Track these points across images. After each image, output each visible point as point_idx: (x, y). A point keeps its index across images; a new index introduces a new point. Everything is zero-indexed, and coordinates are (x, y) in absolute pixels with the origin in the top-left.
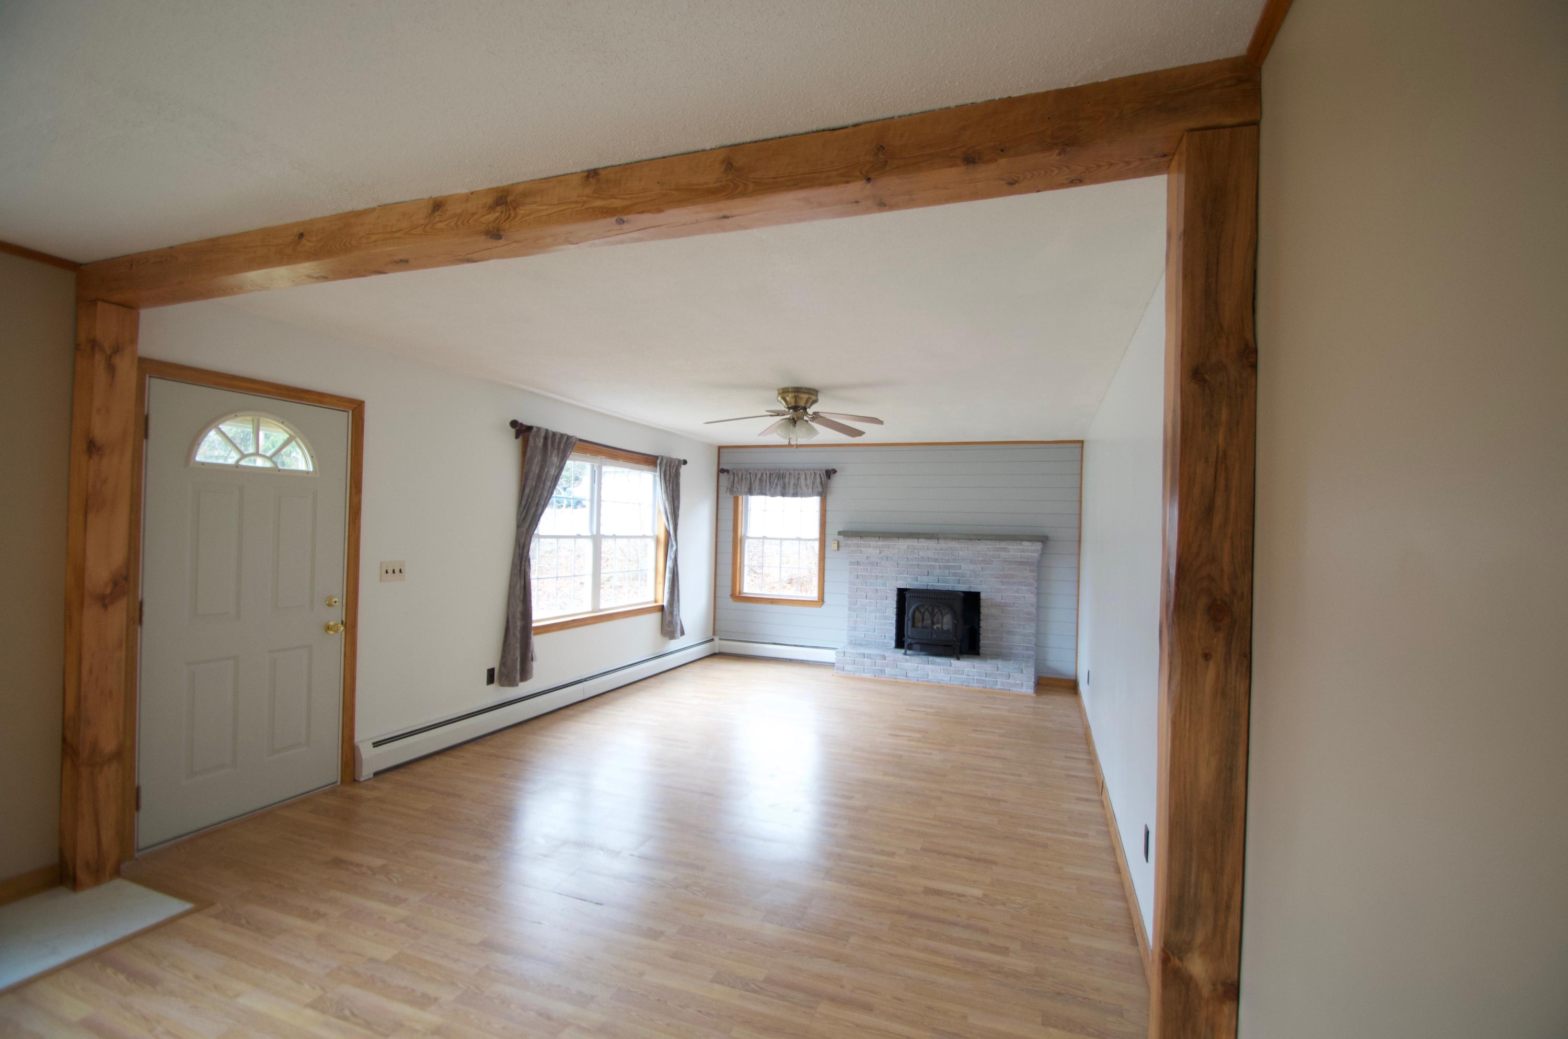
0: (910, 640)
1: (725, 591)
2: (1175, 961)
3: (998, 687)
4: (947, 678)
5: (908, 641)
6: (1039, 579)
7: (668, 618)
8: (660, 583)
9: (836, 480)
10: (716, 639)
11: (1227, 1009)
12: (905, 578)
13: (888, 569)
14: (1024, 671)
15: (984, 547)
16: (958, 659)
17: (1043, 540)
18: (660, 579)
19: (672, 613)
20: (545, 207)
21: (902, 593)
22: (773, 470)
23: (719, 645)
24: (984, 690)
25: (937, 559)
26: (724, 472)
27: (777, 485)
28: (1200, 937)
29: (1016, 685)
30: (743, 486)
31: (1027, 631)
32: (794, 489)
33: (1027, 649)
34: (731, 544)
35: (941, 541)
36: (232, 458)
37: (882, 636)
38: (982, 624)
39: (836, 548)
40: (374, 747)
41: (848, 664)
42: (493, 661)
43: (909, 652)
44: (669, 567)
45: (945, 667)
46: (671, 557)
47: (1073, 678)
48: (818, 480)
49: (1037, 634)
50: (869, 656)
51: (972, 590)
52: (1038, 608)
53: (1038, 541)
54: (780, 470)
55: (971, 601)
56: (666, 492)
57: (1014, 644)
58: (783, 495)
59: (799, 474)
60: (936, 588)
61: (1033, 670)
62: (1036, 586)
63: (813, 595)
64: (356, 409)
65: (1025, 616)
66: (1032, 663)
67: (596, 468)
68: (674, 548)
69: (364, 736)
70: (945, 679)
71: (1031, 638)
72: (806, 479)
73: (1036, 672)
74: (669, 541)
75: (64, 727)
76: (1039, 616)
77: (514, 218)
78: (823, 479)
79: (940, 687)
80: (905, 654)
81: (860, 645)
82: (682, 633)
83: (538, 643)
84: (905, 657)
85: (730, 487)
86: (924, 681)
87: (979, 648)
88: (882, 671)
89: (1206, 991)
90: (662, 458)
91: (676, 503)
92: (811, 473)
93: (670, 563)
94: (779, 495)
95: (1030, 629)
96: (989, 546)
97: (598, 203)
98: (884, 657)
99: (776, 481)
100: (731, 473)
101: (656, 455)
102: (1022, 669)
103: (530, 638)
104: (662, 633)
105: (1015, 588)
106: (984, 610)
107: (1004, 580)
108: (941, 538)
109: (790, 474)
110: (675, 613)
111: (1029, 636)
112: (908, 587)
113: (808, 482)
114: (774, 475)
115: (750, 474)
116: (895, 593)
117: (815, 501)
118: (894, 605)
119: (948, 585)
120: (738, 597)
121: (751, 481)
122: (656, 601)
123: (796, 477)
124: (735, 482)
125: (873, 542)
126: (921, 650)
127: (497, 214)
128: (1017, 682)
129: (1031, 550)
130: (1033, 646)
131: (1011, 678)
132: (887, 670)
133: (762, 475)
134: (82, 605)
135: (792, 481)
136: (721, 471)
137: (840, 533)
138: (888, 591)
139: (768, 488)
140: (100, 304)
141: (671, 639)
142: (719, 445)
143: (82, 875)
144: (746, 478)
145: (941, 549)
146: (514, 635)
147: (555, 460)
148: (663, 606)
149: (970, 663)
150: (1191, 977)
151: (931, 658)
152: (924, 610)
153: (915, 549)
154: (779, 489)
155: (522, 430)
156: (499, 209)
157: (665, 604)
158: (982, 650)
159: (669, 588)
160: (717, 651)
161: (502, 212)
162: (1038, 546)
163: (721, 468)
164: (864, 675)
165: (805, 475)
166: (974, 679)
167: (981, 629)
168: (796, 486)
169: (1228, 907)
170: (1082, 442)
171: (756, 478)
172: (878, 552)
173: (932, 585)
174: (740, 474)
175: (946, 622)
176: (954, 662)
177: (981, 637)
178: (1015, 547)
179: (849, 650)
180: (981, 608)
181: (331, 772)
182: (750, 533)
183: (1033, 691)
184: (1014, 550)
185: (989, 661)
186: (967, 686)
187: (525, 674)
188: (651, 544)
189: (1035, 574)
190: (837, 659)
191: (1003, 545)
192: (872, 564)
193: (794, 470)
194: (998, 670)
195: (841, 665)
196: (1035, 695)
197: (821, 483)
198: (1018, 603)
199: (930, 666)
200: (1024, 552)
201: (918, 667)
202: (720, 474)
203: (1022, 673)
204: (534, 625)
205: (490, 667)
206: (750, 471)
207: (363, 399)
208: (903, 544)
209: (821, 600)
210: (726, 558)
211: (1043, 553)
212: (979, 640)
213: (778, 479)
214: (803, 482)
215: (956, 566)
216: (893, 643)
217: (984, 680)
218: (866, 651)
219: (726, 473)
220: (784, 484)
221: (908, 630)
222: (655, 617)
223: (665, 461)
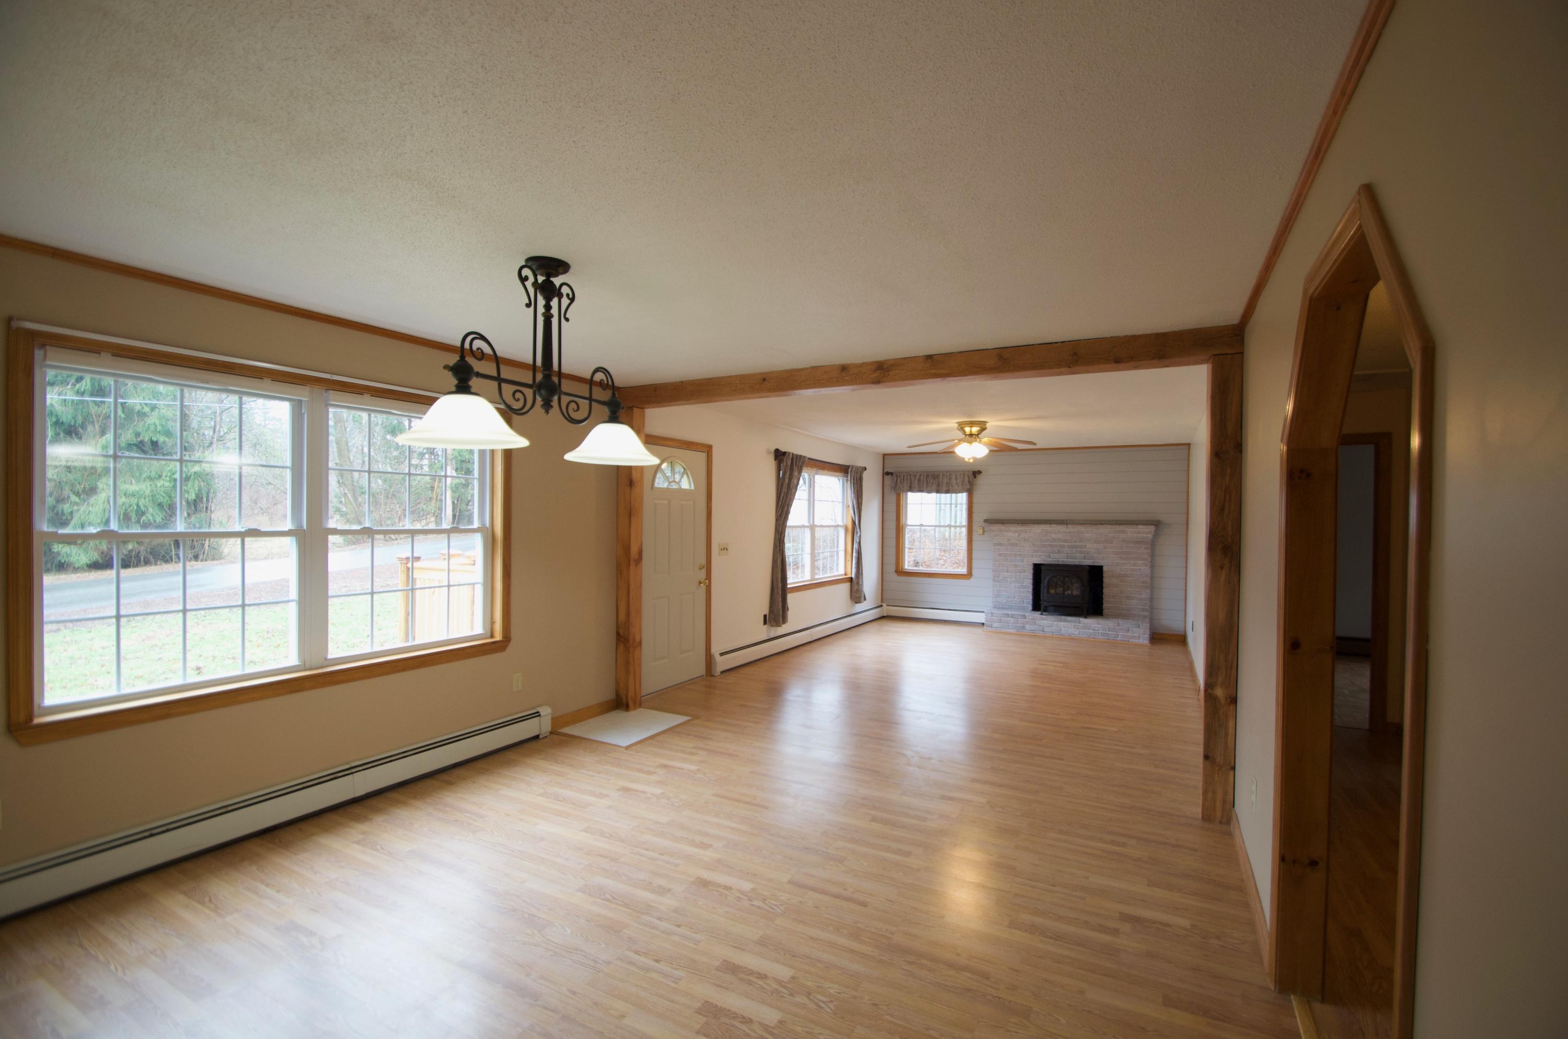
0: (1045, 603)
1: (891, 568)
2: (1210, 691)
3: (1119, 639)
4: (1077, 632)
5: (1043, 604)
6: (1153, 555)
7: (856, 587)
8: (849, 561)
9: (981, 479)
10: (884, 605)
11: (1232, 707)
12: (1040, 555)
13: (1026, 548)
14: (1141, 627)
15: (1105, 530)
16: (1086, 618)
17: (1157, 524)
18: (849, 558)
19: (858, 583)
20: (904, 372)
21: (1037, 569)
22: (929, 472)
23: (886, 610)
24: (1108, 641)
25: (1066, 540)
26: (888, 475)
27: (932, 483)
28: (1220, 679)
29: (1134, 637)
30: (905, 484)
31: (1143, 596)
32: (946, 487)
33: (1144, 610)
34: (895, 531)
35: (1070, 526)
36: (665, 485)
37: (1021, 601)
38: (1105, 591)
39: (981, 533)
40: (721, 656)
41: (995, 622)
42: (765, 610)
43: (1044, 613)
44: (856, 549)
45: (1075, 624)
46: (856, 541)
47: (1183, 633)
48: (967, 479)
49: (1151, 599)
50: (1012, 616)
51: (1096, 564)
52: (1152, 577)
53: (1151, 525)
54: (935, 472)
55: (1095, 574)
56: (854, 492)
57: (1132, 606)
58: (938, 492)
59: (950, 475)
60: (1066, 563)
61: (1149, 625)
62: (1150, 560)
63: (963, 570)
64: (707, 449)
65: (1141, 584)
66: (1147, 620)
67: (811, 477)
68: (859, 534)
69: (716, 650)
70: (1075, 633)
71: (1146, 602)
72: (956, 479)
73: (1151, 629)
74: (854, 529)
75: (618, 627)
76: (1152, 583)
77: (888, 376)
78: (970, 479)
79: (1072, 639)
80: (1042, 614)
81: (1002, 608)
82: (865, 599)
83: (791, 598)
84: (1042, 616)
85: (893, 486)
86: (1057, 635)
87: (1102, 610)
88: (1024, 628)
89: (1223, 701)
90: (852, 467)
91: (860, 500)
92: (961, 475)
93: (856, 546)
94: (934, 492)
95: (1145, 595)
96: (1110, 529)
97: (933, 371)
98: (1024, 617)
99: (932, 481)
100: (894, 475)
101: (848, 464)
102: (1139, 625)
103: (787, 595)
104: (851, 598)
105: (1132, 562)
106: (1106, 580)
107: (1123, 556)
108: (1069, 524)
109: (943, 475)
110: (860, 583)
111: (1145, 600)
112: (1042, 563)
113: (958, 481)
114: (930, 476)
115: (910, 475)
116: (1031, 567)
117: (963, 497)
118: (1031, 576)
119: (1076, 560)
120: (901, 572)
121: (911, 481)
122: (846, 575)
123: (948, 477)
124: (898, 483)
125: (1013, 528)
126: (1055, 611)
127: (878, 374)
128: (1135, 635)
129: (1147, 532)
130: (1148, 608)
131: (1130, 632)
132: (1027, 627)
133: (921, 475)
134: (629, 565)
135: (945, 481)
136: (886, 474)
137: (986, 521)
138: (1026, 566)
139: (925, 486)
140: (635, 409)
141: (856, 603)
142: (884, 453)
143: (631, 704)
144: (907, 479)
145: (1070, 533)
146: (778, 593)
147: (796, 473)
148: (852, 578)
149: (1095, 620)
150: (1217, 696)
151: (1063, 617)
152: (1056, 580)
153: (1047, 533)
154: (934, 487)
155: (779, 455)
156: (879, 372)
157: (853, 576)
158: (1105, 612)
159: (856, 565)
160: (885, 615)
161: (881, 373)
162: (1152, 528)
163: (885, 471)
164: (1008, 630)
165: (956, 475)
166: (1099, 633)
167: (1104, 595)
168: (948, 484)
169: (1231, 667)
170: (1189, 445)
171: (915, 478)
172: (1017, 535)
173: (1062, 561)
174: (902, 475)
175: (1075, 590)
176: (1082, 620)
177: (1104, 601)
178: (1132, 530)
179: (996, 611)
180: (1104, 579)
181: (702, 671)
182: (909, 522)
183: (1148, 642)
184: (1130, 532)
185: (1111, 620)
186: (1093, 638)
187: (784, 620)
188: (842, 532)
189: (1149, 551)
190: (986, 618)
191: (1122, 528)
192: (1012, 545)
193: (947, 472)
194: (1119, 626)
195: (990, 623)
196: (1150, 645)
197: (969, 482)
198: (1134, 574)
199: (1062, 623)
200: (1139, 534)
201: (1052, 624)
202: (885, 475)
203: (1139, 627)
204: (789, 586)
205: (765, 614)
206: (910, 473)
207: (711, 444)
208: (1037, 529)
209: (969, 575)
210: (891, 542)
211: (1156, 535)
212: (1102, 604)
213: (933, 479)
214: (954, 481)
215: (1082, 545)
216: (1030, 607)
217: (1107, 634)
218: (1010, 613)
219: (890, 476)
220: (939, 483)
221: (1044, 595)
222: (846, 587)
223: (854, 469)
